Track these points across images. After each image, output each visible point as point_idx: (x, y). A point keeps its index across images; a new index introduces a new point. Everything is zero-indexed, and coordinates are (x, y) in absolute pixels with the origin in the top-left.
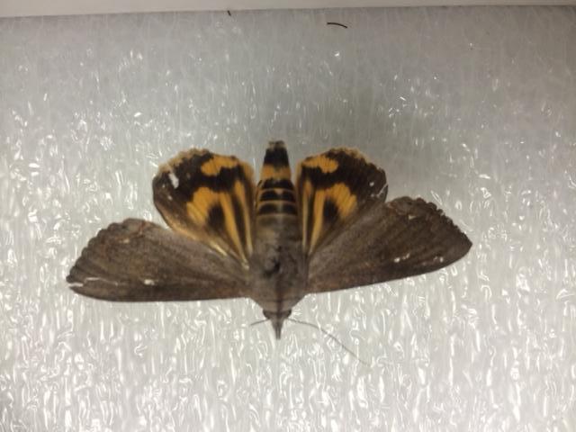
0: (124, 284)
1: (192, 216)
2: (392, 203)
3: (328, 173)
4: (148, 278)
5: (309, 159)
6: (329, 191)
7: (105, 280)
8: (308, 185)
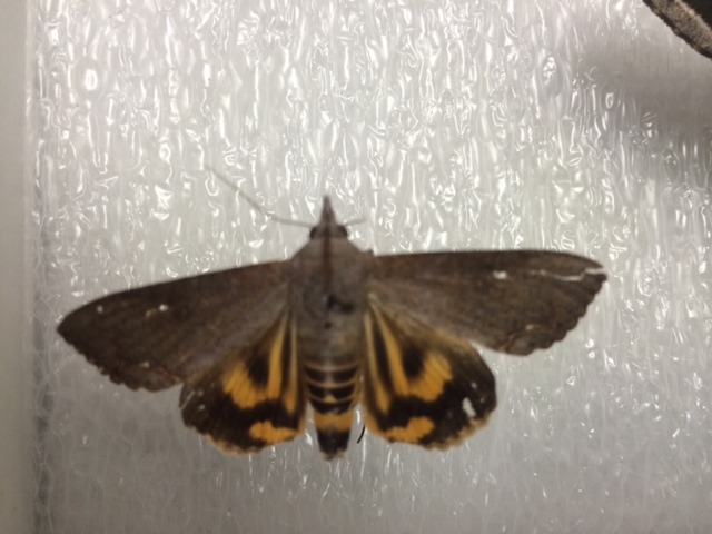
0: (533, 272)
1: (445, 363)
2: (173, 383)
3: (262, 420)
4: (502, 281)
5: (290, 439)
6: (262, 398)
7: (558, 277)
8: (290, 404)
